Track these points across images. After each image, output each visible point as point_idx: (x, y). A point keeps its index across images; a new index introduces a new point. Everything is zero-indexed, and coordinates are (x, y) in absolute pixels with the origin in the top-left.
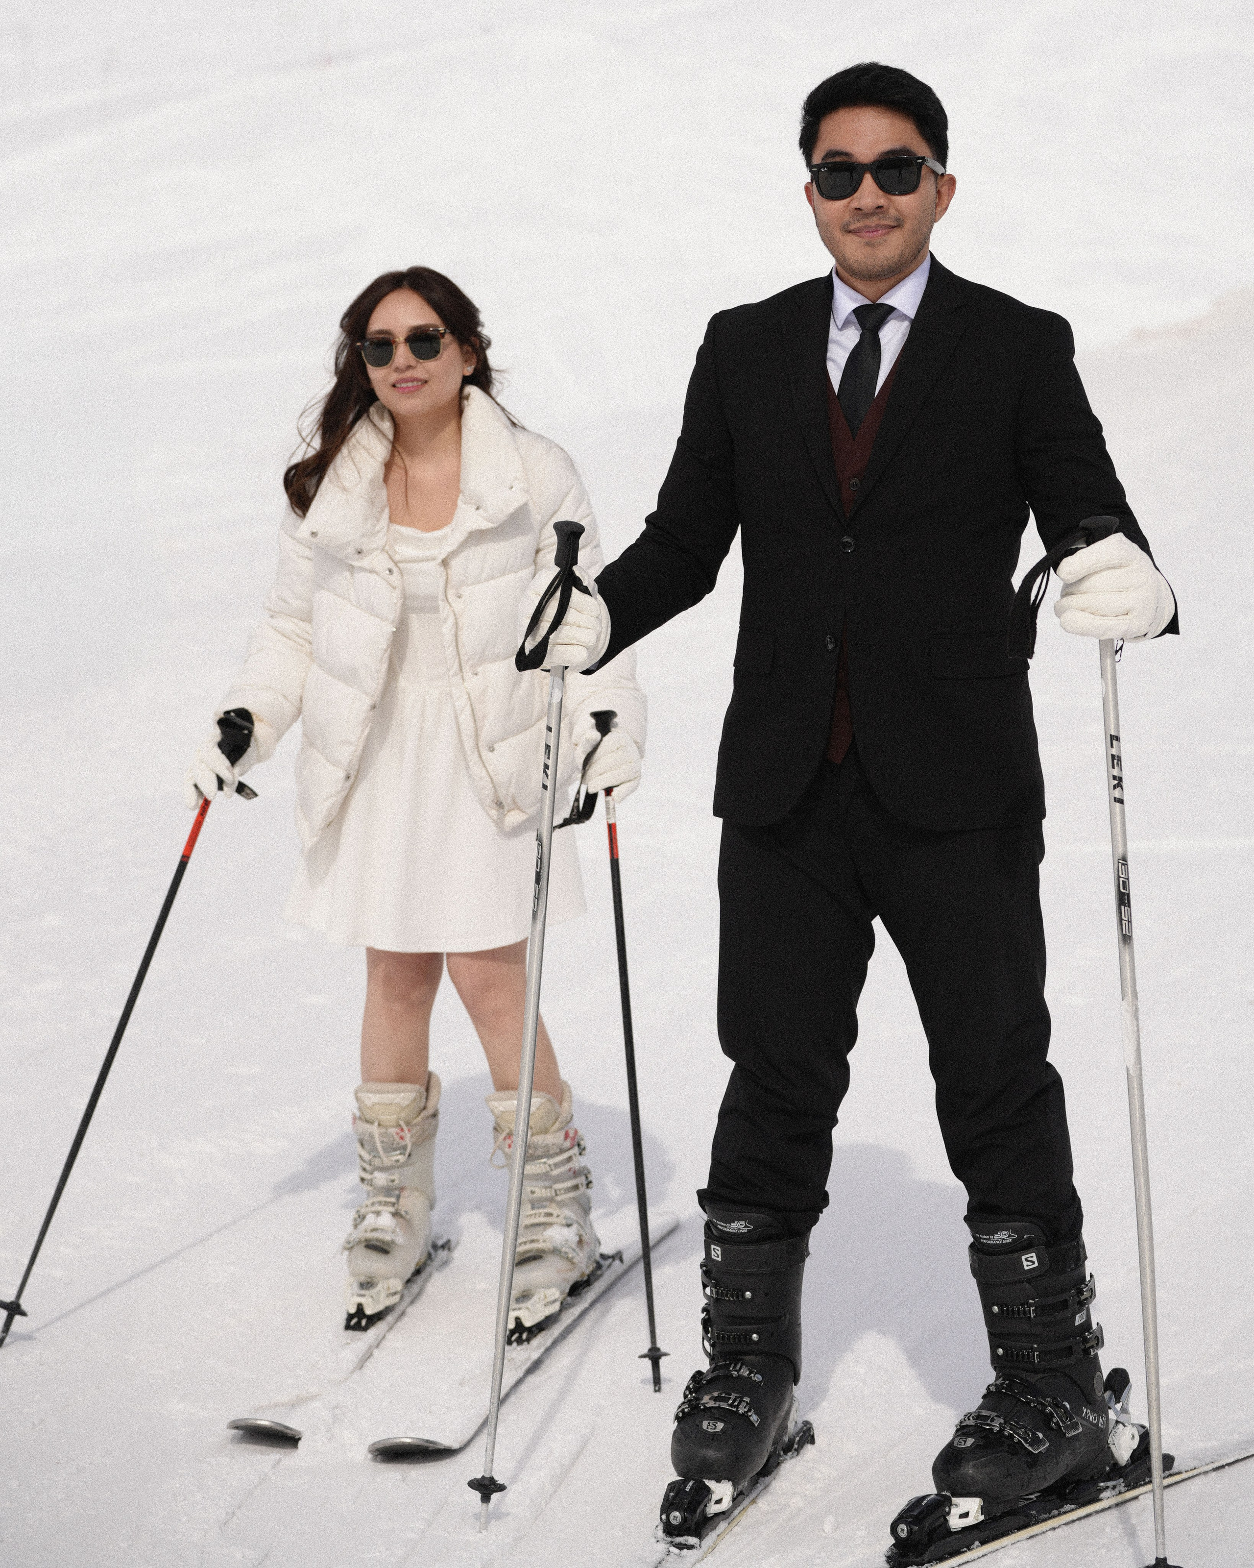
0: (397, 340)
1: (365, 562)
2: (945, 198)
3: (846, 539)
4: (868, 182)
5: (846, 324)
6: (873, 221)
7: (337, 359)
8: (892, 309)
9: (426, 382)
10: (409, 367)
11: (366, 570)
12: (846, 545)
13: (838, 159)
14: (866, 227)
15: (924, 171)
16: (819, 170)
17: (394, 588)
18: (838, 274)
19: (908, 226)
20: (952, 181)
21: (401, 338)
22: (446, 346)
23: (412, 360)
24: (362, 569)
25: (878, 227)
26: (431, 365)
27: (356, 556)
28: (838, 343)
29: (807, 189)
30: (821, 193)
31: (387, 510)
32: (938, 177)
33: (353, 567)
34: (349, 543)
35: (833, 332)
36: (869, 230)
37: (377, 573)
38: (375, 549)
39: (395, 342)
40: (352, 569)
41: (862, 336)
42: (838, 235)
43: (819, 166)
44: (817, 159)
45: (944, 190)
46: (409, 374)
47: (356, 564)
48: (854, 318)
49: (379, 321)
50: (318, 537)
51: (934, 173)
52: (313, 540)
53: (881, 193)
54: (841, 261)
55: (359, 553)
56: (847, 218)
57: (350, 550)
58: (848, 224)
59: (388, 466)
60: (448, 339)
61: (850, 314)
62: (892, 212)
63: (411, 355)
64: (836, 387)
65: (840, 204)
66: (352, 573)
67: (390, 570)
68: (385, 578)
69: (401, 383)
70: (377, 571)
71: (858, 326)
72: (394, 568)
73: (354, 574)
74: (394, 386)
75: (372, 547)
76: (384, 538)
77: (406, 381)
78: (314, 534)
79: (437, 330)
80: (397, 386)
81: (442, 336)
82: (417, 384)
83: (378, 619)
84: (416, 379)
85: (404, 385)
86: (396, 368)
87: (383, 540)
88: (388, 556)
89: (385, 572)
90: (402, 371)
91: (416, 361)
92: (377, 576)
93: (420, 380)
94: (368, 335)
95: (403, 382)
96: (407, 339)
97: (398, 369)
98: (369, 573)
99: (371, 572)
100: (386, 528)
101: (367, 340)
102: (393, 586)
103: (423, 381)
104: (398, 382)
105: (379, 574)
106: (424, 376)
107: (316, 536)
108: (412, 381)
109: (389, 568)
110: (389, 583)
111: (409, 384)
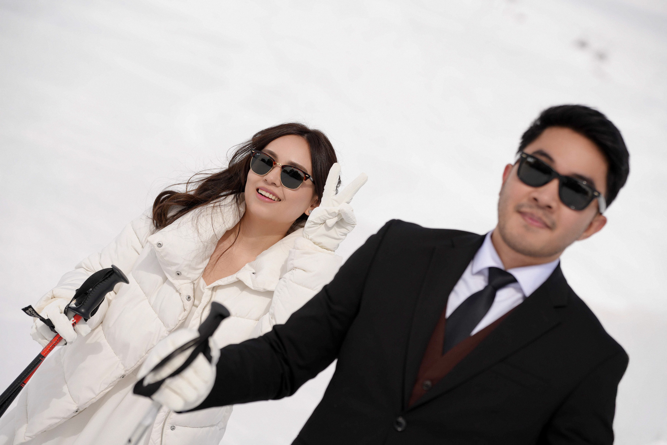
0: (278, 164)
1: (177, 282)
2: (592, 229)
3: (401, 420)
4: (554, 185)
5: (480, 273)
6: (539, 213)
7: (236, 155)
8: (514, 280)
9: (280, 200)
10: (274, 184)
11: (175, 288)
12: (399, 424)
13: (543, 159)
14: (532, 214)
15: (593, 204)
16: (525, 159)
17: (185, 310)
18: (492, 237)
20: (604, 221)
22: (305, 186)
23: (278, 182)
24: (172, 285)
25: (539, 220)
26: (289, 192)
27: (175, 275)
28: (466, 282)
29: (508, 168)
31: (208, 260)
32: (599, 213)
33: (167, 279)
34: (175, 264)
35: (467, 274)
36: (532, 217)
37: (180, 294)
38: (188, 278)
39: (275, 164)
40: (165, 279)
41: (486, 288)
42: (511, 209)
43: (528, 156)
44: (530, 150)
45: (596, 224)
46: (272, 188)
47: (170, 278)
48: (486, 273)
49: (273, 147)
50: (161, 249)
51: (598, 208)
53: (557, 198)
54: (501, 227)
55: (178, 274)
56: (525, 201)
57: (174, 269)
58: (522, 206)
59: (228, 234)
60: (308, 182)
61: (485, 268)
63: (279, 178)
64: (449, 311)
65: (526, 189)
66: (164, 282)
67: (189, 298)
68: (183, 300)
69: (263, 190)
70: (181, 292)
71: (487, 279)
72: (192, 297)
73: (165, 284)
74: (258, 190)
75: (187, 276)
76: (198, 276)
77: (267, 191)
78: (160, 245)
79: (305, 174)
80: (260, 191)
81: (306, 180)
82: (273, 198)
83: (163, 323)
84: (274, 194)
85: (264, 193)
86: (266, 180)
87: (197, 276)
88: (193, 288)
89: (186, 296)
90: (268, 184)
91: (280, 183)
92: (180, 296)
93: (277, 197)
94: (263, 151)
95: (265, 191)
96: (283, 167)
97: (266, 181)
98: (175, 291)
99: (177, 291)
100: (202, 270)
101: (260, 153)
102: (185, 308)
103: (278, 198)
104: (261, 189)
105: (182, 296)
106: (281, 196)
107: (160, 247)
108: (271, 193)
109: (189, 296)
110: (184, 305)
111: (267, 195)
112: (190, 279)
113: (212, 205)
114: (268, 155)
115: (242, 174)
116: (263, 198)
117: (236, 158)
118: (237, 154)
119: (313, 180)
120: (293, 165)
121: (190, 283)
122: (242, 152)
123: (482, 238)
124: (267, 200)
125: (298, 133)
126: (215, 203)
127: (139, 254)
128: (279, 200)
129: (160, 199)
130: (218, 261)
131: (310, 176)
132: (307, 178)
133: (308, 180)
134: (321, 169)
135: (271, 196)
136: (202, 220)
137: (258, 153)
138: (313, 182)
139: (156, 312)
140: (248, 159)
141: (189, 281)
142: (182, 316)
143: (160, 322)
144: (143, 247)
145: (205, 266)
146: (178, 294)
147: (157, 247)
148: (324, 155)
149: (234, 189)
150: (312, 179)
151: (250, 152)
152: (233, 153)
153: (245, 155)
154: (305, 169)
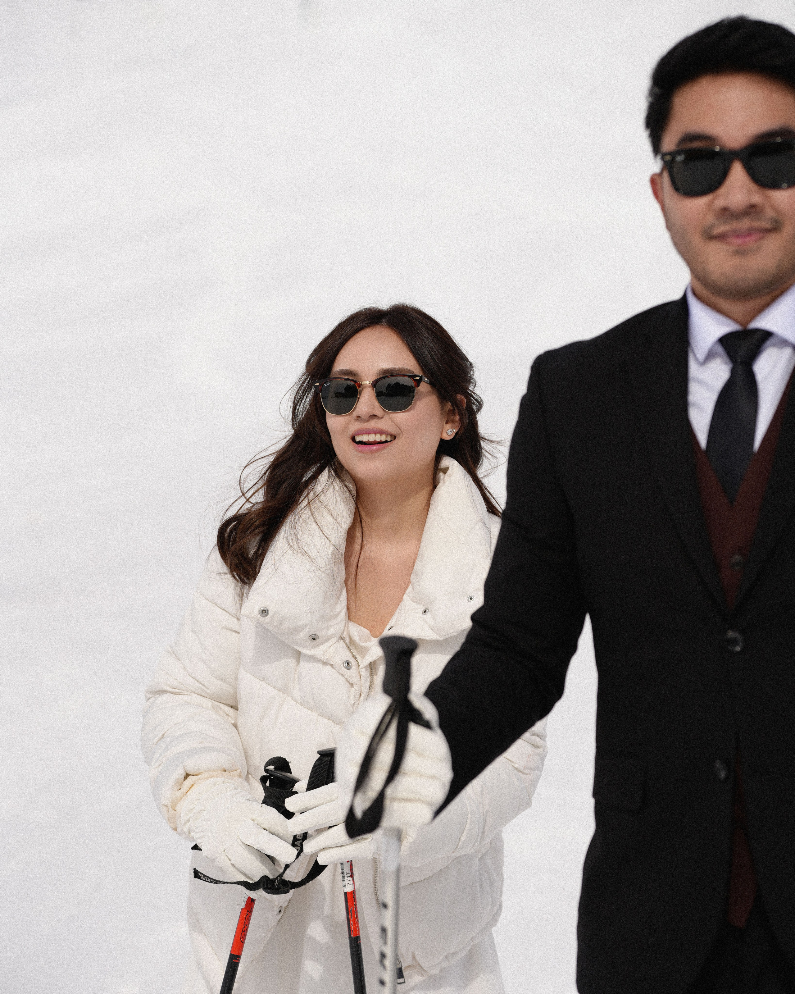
0: (364, 383)
1: (318, 652)
3: (731, 634)
4: (737, 173)
5: (710, 356)
6: (745, 224)
8: (766, 335)
9: (395, 438)
10: (374, 416)
11: (319, 660)
12: (733, 642)
13: (697, 144)
14: (735, 231)
16: (673, 160)
17: (352, 685)
18: (695, 293)
19: (788, 230)
21: (367, 382)
22: (421, 395)
23: (378, 410)
24: (313, 659)
25: (750, 232)
26: (401, 417)
27: (309, 642)
28: (700, 382)
29: (654, 181)
30: (676, 187)
31: (344, 592)
33: (299, 653)
34: (302, 628)
35: (694, 369)
36: (737, 234)
37: (332, 665)
38: (332, 636)
39: (360, 385)
40: (298, 655)
41: (733, 372)
42: (697, 241)
43: (674, 154)
44: (669, 144)
46: (373, 424)
47: (304, 651)
48: (720, 349)
50: (269, 616)
52: (262, 619)
53: (754, 187)
54: (701, 275)
55: (314, 639)
56: (710, 219)
57: (303, 635)
58: (712, 227)
61: (714, 344)
62: (769, 213)
63: (377, 404)
64: (702, 438)
65: (700, 202)
66: (298, 661)
67: (348, 663)
68: (342, 673)
69: (362, 434)
70: (332, 663)
71: (727, 359)
72: (352, 660)
73: (301, 663)
74: (353, 439)
75: (329, 634)
76: (343, 624)
77: (368, 433)
78: (264, 612)
79: (412, 376)
80: (358, 439)
81: (418, 386)
82: (383, 438)
83: (331, 722)
84: (381, 432)
85: (364, 438)
86: (358, 417)
87: (342, 626)
88: (345, 645)
89: (342, 665)
90: (364, 421)
91: (383, 411)
92: (333, 668)
93: (387, 434)
94: (331, 376)
95: (365, 434)
96: (374, 384)
97: (359, 419)
98: (320, 665)
99: (325, 663)
100: (345, 611)
101: (329, 381)
102: (351, 682)
103: (391, 435)
104: (358, 434)
105: (336, 667)
106: (393, 430)
107: (266, 615)
108: (375, 433)
109: (347, 661)
110: (346, 679)
111: (371, 438)
112: (335, 637)
113: (305, 503)
114: (341, 379)
115: (319, 428)
116: (368, 448)
117: (298, 409)
118: (297, 404)
119: (429, 381)
120: (387, 374)
121: (338, 641)
122: (301, 398)
123: (683, 303)
124: (375, 447)
125: (370, 323)
126: (307, 496)
127: (239, 633)
128: (393, 437)
129: (224, 537)
130: (358, 580)
131: (421, 377)
132: (418, 383)
133: (422, 384)
134: (433, 358)
135: (378, 438)
136: (304, 537)
137: (326, 382)
138: (431, 384)
139: (311, 709)
140: (316, 402)
141: (335, 640)
142: (352, 697)
143: (325, 721)
144: (238, 619)
145: (345, 603)
146: (329, 667)
147: (261, 618)
148: (426, 335)
149: (322, 460)
150: (426, 380)
151: (313, 389)
152: (290, 405)
153: (308, 399)
154: (408, 371)
